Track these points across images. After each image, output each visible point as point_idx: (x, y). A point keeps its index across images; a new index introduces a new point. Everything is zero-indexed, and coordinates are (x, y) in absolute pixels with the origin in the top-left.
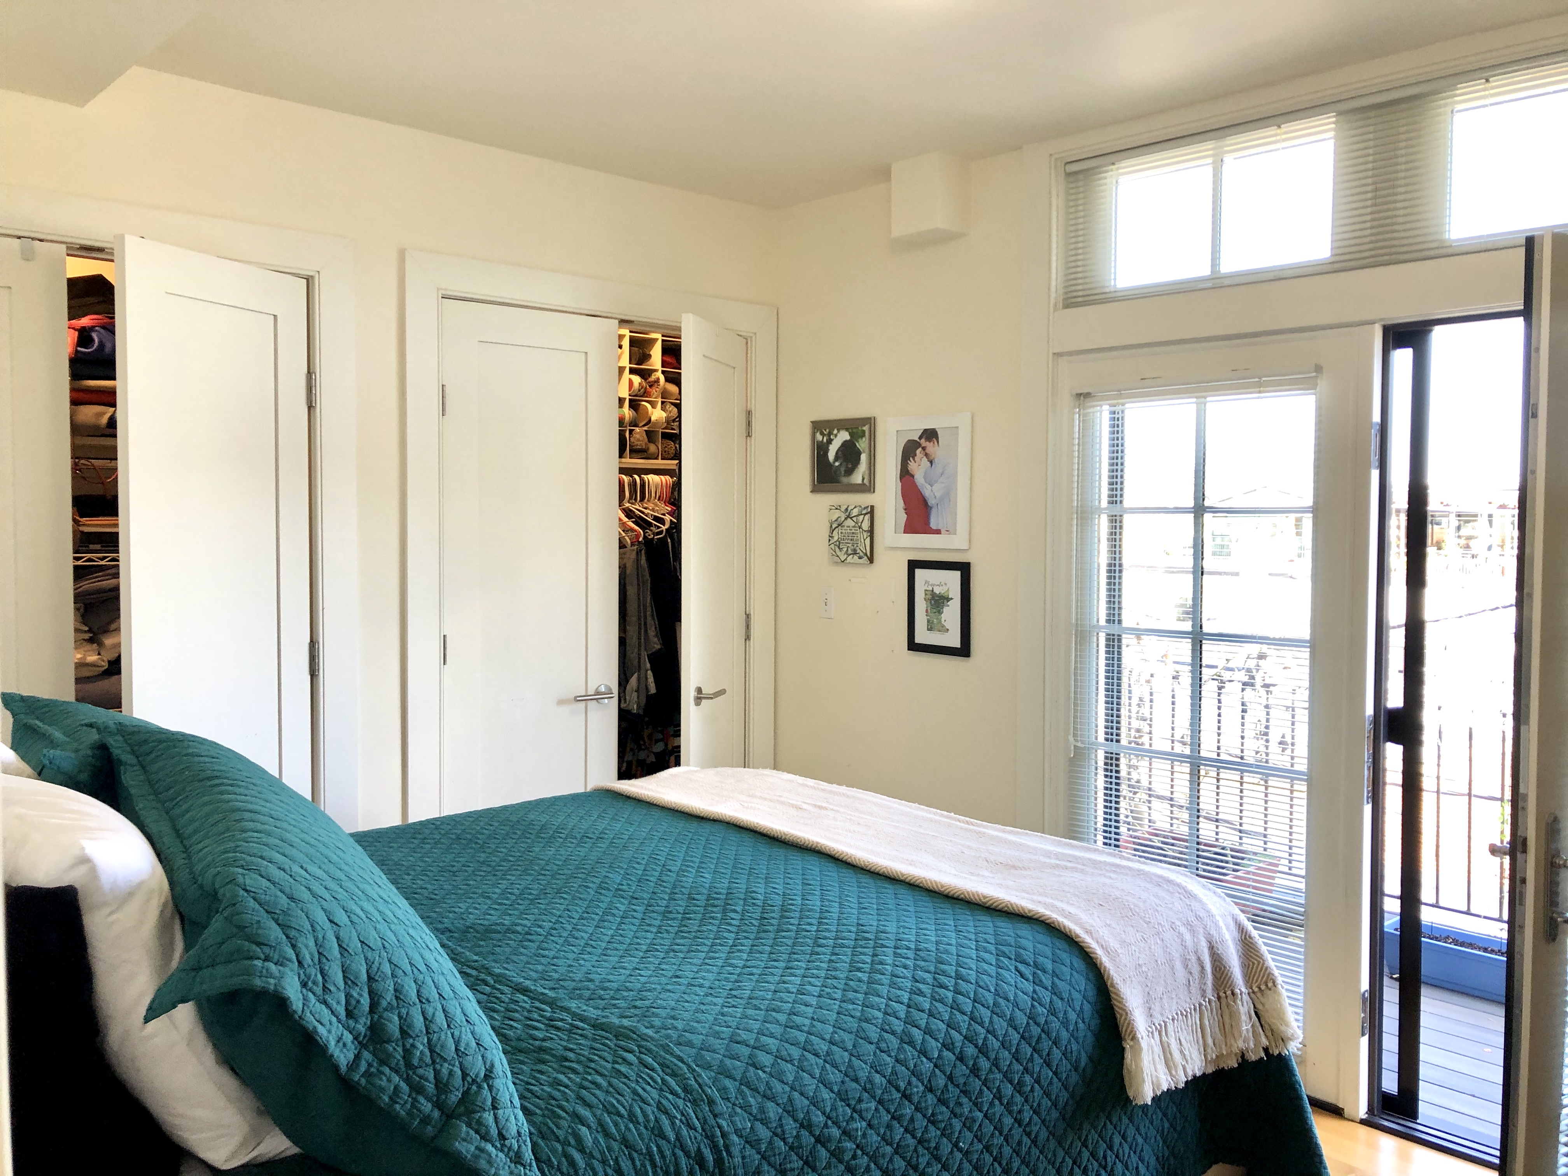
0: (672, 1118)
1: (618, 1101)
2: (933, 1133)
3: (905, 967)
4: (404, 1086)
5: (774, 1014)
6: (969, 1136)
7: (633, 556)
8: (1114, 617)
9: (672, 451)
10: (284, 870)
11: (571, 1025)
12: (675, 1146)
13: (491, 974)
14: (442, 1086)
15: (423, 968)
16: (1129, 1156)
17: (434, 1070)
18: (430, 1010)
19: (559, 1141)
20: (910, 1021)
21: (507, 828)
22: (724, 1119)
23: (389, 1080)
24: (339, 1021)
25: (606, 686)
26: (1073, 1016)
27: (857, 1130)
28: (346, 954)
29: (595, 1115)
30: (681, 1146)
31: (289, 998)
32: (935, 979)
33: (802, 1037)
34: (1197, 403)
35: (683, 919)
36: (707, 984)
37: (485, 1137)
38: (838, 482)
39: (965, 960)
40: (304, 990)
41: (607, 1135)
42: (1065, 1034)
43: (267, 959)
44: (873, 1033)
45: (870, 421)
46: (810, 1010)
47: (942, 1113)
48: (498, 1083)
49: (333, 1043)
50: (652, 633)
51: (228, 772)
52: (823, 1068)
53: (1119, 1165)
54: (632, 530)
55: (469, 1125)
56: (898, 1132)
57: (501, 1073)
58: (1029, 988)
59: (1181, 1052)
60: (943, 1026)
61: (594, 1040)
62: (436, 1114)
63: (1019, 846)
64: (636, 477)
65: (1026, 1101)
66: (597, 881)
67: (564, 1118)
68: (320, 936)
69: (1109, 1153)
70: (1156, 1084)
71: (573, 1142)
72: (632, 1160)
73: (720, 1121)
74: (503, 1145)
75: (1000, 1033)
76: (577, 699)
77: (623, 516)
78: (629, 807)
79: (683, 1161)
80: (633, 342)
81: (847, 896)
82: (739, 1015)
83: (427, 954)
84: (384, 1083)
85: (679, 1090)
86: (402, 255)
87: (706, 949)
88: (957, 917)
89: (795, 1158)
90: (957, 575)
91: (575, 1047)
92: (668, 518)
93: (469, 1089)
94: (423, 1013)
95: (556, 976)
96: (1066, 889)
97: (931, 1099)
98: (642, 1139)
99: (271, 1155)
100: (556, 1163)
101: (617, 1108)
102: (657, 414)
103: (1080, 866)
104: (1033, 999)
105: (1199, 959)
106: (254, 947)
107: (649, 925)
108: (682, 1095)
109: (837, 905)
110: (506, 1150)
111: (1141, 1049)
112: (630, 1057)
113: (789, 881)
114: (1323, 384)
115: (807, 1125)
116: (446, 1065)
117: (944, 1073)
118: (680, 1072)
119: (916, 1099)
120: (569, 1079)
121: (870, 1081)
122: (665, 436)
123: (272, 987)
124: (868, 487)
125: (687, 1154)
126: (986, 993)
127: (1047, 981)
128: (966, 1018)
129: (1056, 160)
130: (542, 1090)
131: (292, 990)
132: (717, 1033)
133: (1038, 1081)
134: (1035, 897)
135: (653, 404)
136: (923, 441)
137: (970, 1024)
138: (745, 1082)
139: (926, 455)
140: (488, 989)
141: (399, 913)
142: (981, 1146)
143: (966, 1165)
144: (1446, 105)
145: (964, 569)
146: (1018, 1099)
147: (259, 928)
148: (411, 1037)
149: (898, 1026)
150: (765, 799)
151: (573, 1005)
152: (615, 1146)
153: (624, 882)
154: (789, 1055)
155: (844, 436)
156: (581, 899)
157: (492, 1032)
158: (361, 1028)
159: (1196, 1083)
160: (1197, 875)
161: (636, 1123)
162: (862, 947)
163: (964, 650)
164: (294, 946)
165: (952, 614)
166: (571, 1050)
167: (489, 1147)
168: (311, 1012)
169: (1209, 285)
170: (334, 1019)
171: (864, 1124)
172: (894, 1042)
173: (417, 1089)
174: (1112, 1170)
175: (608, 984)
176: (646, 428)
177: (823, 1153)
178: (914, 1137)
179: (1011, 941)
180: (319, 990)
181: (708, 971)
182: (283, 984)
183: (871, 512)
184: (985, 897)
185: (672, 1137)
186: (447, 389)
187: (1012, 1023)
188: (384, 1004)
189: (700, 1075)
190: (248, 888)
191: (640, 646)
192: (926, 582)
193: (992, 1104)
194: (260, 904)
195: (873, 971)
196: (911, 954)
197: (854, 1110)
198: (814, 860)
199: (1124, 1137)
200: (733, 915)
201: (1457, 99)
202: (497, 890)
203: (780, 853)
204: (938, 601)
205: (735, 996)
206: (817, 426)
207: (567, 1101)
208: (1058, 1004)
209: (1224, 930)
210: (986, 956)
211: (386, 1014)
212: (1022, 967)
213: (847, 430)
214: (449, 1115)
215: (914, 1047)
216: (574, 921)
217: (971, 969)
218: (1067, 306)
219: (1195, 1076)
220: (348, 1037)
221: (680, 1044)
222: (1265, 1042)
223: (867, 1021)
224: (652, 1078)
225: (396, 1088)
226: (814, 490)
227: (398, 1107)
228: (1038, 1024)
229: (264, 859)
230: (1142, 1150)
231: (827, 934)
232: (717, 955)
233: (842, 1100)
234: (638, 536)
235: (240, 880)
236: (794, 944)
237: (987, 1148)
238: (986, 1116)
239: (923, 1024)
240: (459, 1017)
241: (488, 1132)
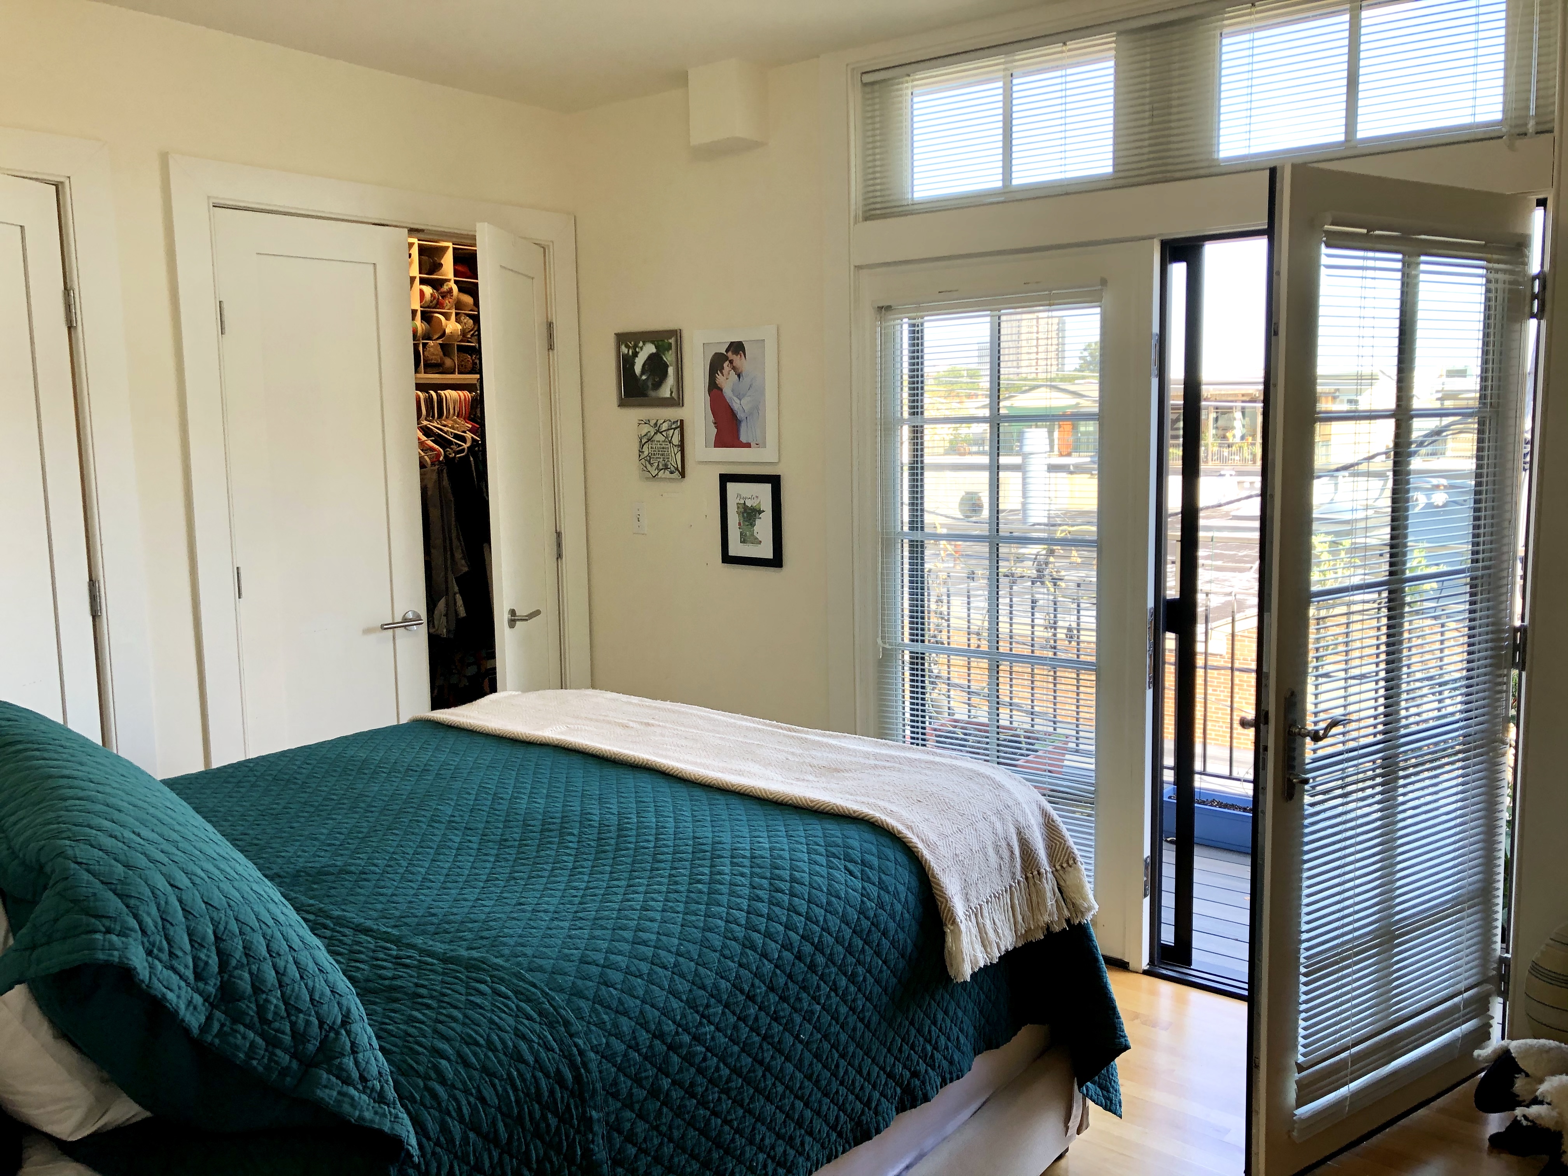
0: (529, 1042)
1: (476, 1032)
2: (777, 1028)
3: (742, 875)
4: (259, 1041)
5: (621, 932)
6: (809, 1027)
7: (435, 476)
8: (916, 523)
9: (470, 365)
10: (116, 837)
11: (419, 961)
12: (534, 1068)
13: (330, 917)
14: (300, 1037)
15: (271, 922)
16: (951, 1028)
17: (290, 1022)
18: (281, 964)
19: (419, 1076)
20: (751, 927)
21: (326, 766)
22: (580, 1038)
23: (244, 1037)
24: (188, 984)
25: (414, 613)
26: (899, 907)
27: (706, 1034)
28: (190, 917)
29: (454, 1048)
30: (541, 1067)
31: (135, 968)
32: (771, 884)
33: (649, 952)
34: (992, 316)
35: (520, 846)
36: (552, 908)
37: (347, 1081)
38: (645, 395)
39: (798, 864)
40: (150, 959)
41: (466, 1064)
42: (892, 925)
43: (108, 931)
44: (717, 941)
45: (676, 334)
46: (656, 925)
47: (783, 1010)
48: (356, 1027)
49: (182, 1006)
50: (458, 555)
51: (32, 735)
52: (672, 980)
53: (942, 1038)
54: (432, 449)
55: (329, 1072)
56: (745, 1031)
57: (358, 1018)
58: (859, 885)
59: (996, 931)
60: (781, 928)
61: (444, 974)
62: (295, 1065)
63: (839, 750)
64: (432, 392)
65: (859, 990)
66: (428, 814)
67: (423, 1054)
68: (163, 903)
69: (933, 1028)
70: (974, 962)
71: (433, 1075)
72: (494, 1086)
73: (577, 1040)
74: (365, 1087)
75: (834, 929)
76: (384, 627)
77: (420, 435)
78: (451, 738)
79: (543, 1083)
80: (422, 250)
81: (681, 810)
82: (586, 936)
83: (272, 906)
84: (239, 1041)
85: (535, 1016)
86: (164, 160)
87: (546, 874)
88: (788, 822)
89: (649, 1066)
90: (768, 487)
91: (426, 983)
92: (469, 435)
93: (326, 1036)
94: (275, 966)
95: (397, 913)
96: (887, 788)
97: (773, 998)
98: (501, 1065)
99: (120, 1122)
100: (418, 1098)
101: (475, 1039)
102: (452, 326)
103: (897, 765)
104: (862, 895)
105: (1008, 845)
106: (93, 920)
107: (486, 855)
108: (538, 1019)
109: (671, 820)
110: (368, 1091)
111: (960, 931)
112: (483, 987)
113: (622, 800)
114: (1107, 297)
115: (659, 1035)
116: (301, 1015)
117: (784, 972)
118: (534, 997)
119: (759, 1000)
120: (424, 1014)
121: (716, 986)
122: (461, 349)
123: (117, 960)
124: (676, 401)
125: (547, 1076)
126: (819, 894)
127: (874, 876)
128: (803, 919)
129: (853, 69)
130: (398, 1028)
131: (138, 959)
132: (567, 955)
133: (869, 971)
134: (858, 798)
135: (447, 316)
136: (730, 354)
137: (806, 924)
138: (598, 1000)
139: (734, 368)
140: (328, 933)
141: (240, 869)
142: (819, 1036)
143: (807, 1054)
144: (1215, 28)
145: (775, 481)
146: (852, 989)
147: (96, 900)
148: (263, 992)
149: (740, 932)
150: (591, 720)
151: (419, 941)
152: (476, 1074)
153: (457, 813)
154: (639, 970)
155: (650, 349)
156: (413, 833)
157: (345, 979)
158: (211, 989)
159: (1008, 957)
160: (998, 763)
161: (494, 1050)
162: (699, 859)
163: (776, 561)
164: (136, 916)
165: (764, 527)
166: (423, 986)
167: (352, 1091)
168: (158, 979)
169: (1002, 199)
170: (183, 984)
171: (712, 1028)
172: (736, 947)
173: (273, 1043)
174: (936, 1043)
175: (452, 917)
176: (440, 341)
177: (675, 1059)
178: (758, 1035)
179: (839, 841)
180: (165, 956)
181: (552, 896)
182: (129, 955)
183: (681, 426)
184: (812, 801)
185: (531, 1059)
186: (225, 306)
187: (844, 920)
188: (234, 962)
189: (554, 999)
190: (79, 860)
191: (446, 568)
192: (739, 495)
193: (828, 997)
194: (94, 876)
195: (712, 882)
196: (747, 862)
197: (703, 1016)
198: (645, 777)
199: (946, 1013)
200: (569, 838)
201: (1226, 22)
202: (325, 831)
203: (611, 773)
204: (750, 514)
205: (581, 918)
206: (622, 338)
207: (425, 1037)
208: (886, 898)
209: (1030, 816)
210: (818, 858)
211: (237, 972)
212: (850, 866)
213: (653, 342)
214: (309, 1064)
215: (755, 951)
216: (409, 857)
217: (804, 872)
218: (866, 219)
219: (1007, 951)
220: (198, 999)
221: (531, 970)
222: (1066, 913)
223: (710, 930)
224: (506, 1006)
225: (252, 1043)
226: (622, 404)
227: (255, 1063)
228: (868, 918)
229: (92, 828)
230: (962, 1022)
231: (665, 850)
232: (558, 879)
233: (690, 1008)
234: (439, 455)
235: (70, 852)
236: (634, 862)
237: (826, 1037)
238: (823, 1008)
239: (763, 928)
240: (311, 966)
241: (349, 1076)
